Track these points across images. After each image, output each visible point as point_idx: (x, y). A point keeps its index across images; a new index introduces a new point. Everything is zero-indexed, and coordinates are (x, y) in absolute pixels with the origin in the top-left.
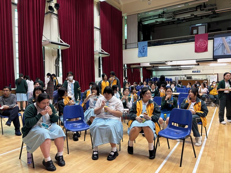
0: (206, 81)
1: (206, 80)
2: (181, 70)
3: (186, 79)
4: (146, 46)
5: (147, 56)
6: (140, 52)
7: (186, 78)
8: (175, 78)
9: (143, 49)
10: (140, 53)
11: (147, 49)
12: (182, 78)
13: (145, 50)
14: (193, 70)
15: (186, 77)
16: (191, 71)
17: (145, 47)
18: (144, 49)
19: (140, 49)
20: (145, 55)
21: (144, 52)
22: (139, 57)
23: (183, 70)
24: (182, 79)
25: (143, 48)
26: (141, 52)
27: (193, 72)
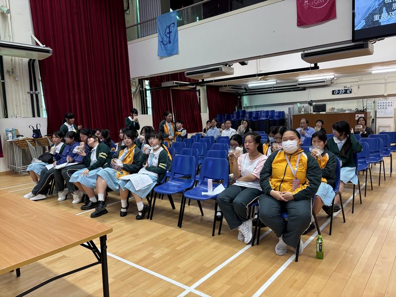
0: (363, 115)
1: (363, 112)
2: (304, 89)
3: (312, 112)
4: (174, 23)
5: (177, 53)
6: (162, 42)
7: (311, 109)
8: (289, 108)
9: (168, 35)
10: (163, 46)
11: (176, 32)
12: (303, 110)
13: (172, 35)
14: (334, 90)
15: (312, 107)
16: (330, 90)
17: (172, 29)
18: (170, 33)
19: (162, 34)
20: (173, 50)
21: (170, 42)
22: (161, 57)
23: (311, 90)
24: (302, 113)
25: (168, 31)
26: (165, 43)
27: (333, 94)
